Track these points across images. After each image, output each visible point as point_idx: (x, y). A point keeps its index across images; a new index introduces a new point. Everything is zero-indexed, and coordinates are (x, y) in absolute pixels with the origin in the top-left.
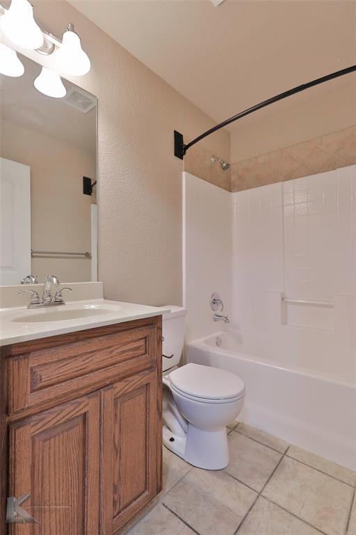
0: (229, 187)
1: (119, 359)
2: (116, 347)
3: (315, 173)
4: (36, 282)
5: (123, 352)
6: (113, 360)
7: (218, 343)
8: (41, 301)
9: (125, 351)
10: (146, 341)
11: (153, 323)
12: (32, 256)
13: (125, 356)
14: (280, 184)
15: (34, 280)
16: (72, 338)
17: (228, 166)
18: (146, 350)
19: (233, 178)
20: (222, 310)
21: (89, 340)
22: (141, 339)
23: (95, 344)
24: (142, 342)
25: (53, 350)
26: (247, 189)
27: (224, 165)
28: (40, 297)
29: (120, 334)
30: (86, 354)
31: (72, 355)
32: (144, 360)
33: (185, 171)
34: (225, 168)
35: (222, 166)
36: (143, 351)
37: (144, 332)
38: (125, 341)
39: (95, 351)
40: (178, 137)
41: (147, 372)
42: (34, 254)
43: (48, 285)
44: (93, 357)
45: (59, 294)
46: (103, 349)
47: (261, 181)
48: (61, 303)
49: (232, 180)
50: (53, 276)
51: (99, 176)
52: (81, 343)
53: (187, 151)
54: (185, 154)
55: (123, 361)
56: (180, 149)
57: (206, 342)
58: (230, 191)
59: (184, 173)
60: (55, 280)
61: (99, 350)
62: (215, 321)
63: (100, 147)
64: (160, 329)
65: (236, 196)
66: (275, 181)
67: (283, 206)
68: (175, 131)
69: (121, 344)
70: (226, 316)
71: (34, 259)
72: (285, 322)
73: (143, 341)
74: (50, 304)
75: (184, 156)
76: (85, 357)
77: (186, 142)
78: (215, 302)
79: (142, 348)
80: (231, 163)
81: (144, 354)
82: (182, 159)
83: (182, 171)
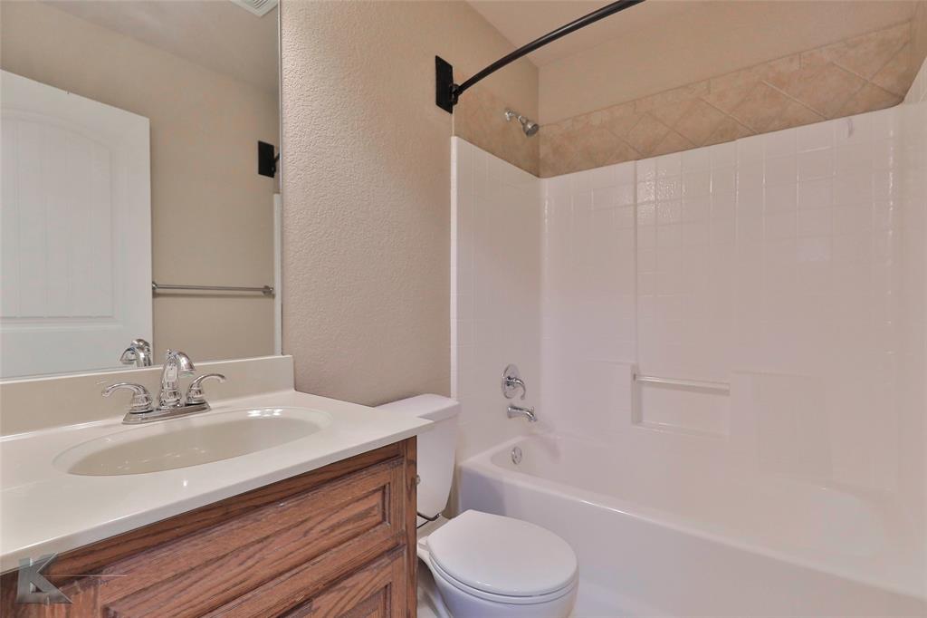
0: (537, 168)
1: (324, 543)
2: (320, 518)
3: (696, 146)
4: (148, 363)
5: (332, 528)
6: (310, 550)
7: (516, 457)
8: (155, 405)
9: (339, 525)
10: (384, 493)
11: (400, 454)
12: (155, 295)
13: (338, 535)
14: (629, 165)
15: (142, 355)
16: (214, 515)
17: (536, 128)
18: (384, 514)
19: (544, 150)
20: (523, 397)
21: (253, 515)
22: (375, 491)
23: (269, 520)
24: (376, 500)
25: (163, 553)
26: (567, 173)
27: (529, 127)
28: (153, 396)
29: (326, 489)
30: (247, 546)
31: (210, 557)
32: (380, 538)
33: (456, 135)
34: (529, 133)
35: (524, 129)
36: (379, 518)
37: (382, 476)
38: (337, 503)
39: (268, 537)
40: (443, 69)
41: (385, 560)
42: (158, 291)
43: (171, 374)
44: (265, 552)
45: (195, 388)
46: (289, 529)
47: (594, 159)
48: (201, 406)
49: (541, 156)
50: (180, 354)
51: (285, 140)
52: (235, 524)
53: (460, 97)
54: (456, 102)
55: (335, 546)
56: (447, 93)
57: (493, 459)
58: (538, 176)
59: (454, 140)
60: (184, 361)
61: (278, 533)
62: (510, 417)
63: (286, 81)
64: (413, 463)
65: (549, 186)
66: (622, 158)
67: (636, 205)
68: (437, 58)
69: (332, 509)
70: (530, 409)
71: (158, 299)
72: (638, 419)
73: (379, 494)
74: (176, 412)
75: (454, 107)
76: (243, 555)
77: (458, 80)
78: (509, 382)
79: (375, 512)
80: (540, 124)
81: (380, 523)
82: (450, 111)
83: (451, 136)
